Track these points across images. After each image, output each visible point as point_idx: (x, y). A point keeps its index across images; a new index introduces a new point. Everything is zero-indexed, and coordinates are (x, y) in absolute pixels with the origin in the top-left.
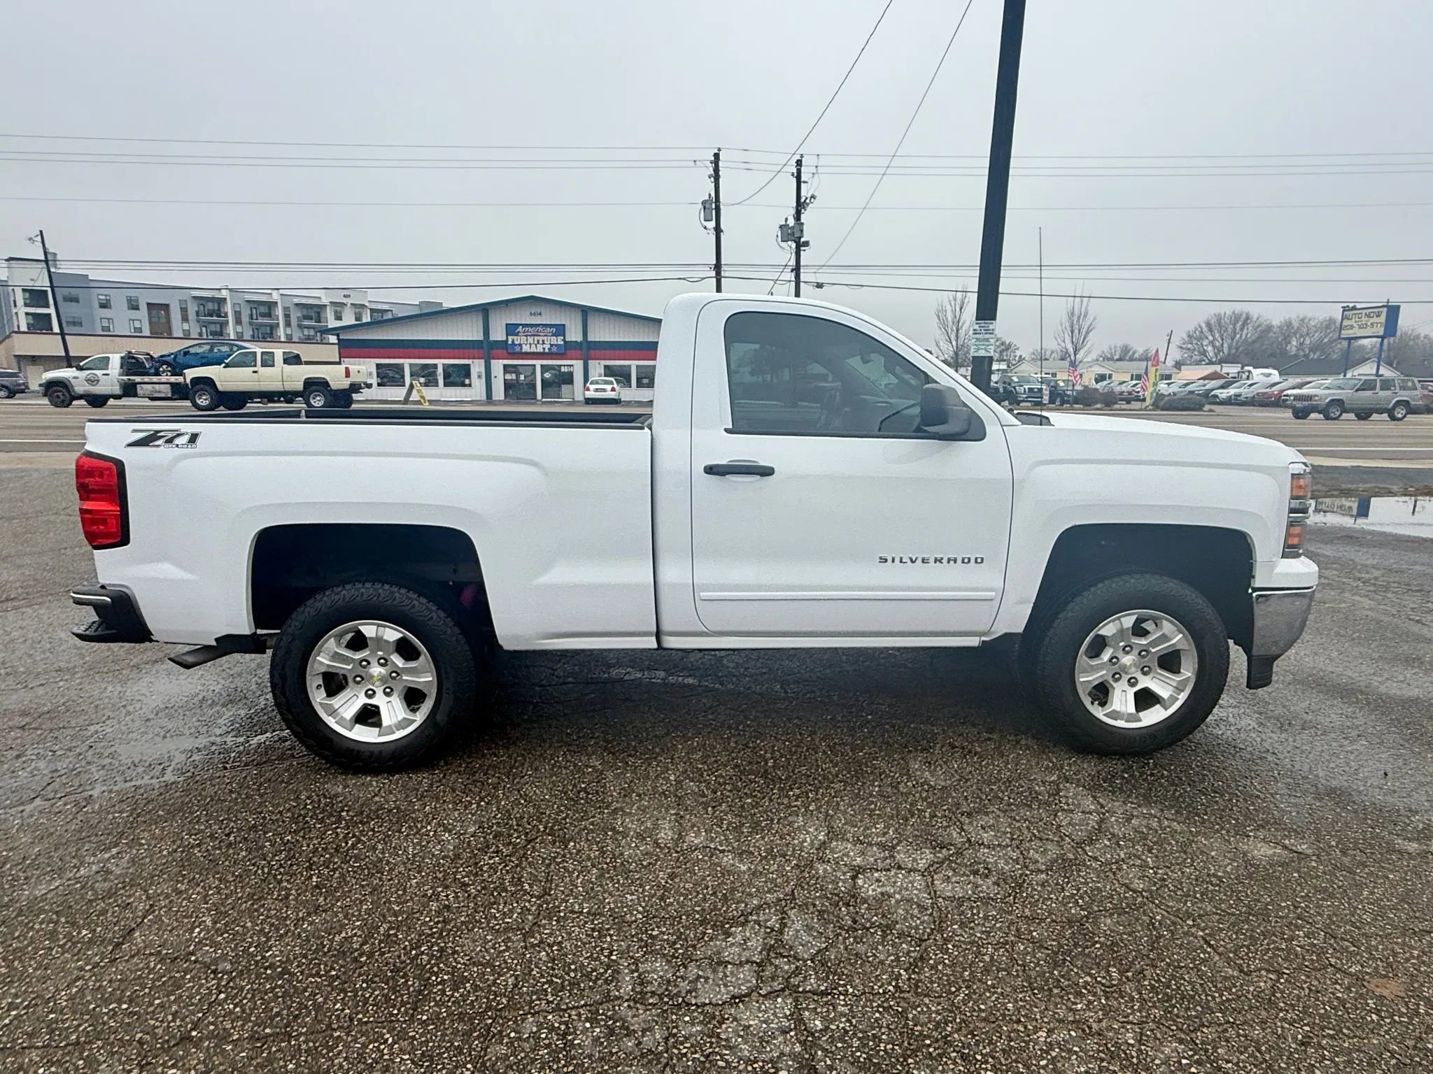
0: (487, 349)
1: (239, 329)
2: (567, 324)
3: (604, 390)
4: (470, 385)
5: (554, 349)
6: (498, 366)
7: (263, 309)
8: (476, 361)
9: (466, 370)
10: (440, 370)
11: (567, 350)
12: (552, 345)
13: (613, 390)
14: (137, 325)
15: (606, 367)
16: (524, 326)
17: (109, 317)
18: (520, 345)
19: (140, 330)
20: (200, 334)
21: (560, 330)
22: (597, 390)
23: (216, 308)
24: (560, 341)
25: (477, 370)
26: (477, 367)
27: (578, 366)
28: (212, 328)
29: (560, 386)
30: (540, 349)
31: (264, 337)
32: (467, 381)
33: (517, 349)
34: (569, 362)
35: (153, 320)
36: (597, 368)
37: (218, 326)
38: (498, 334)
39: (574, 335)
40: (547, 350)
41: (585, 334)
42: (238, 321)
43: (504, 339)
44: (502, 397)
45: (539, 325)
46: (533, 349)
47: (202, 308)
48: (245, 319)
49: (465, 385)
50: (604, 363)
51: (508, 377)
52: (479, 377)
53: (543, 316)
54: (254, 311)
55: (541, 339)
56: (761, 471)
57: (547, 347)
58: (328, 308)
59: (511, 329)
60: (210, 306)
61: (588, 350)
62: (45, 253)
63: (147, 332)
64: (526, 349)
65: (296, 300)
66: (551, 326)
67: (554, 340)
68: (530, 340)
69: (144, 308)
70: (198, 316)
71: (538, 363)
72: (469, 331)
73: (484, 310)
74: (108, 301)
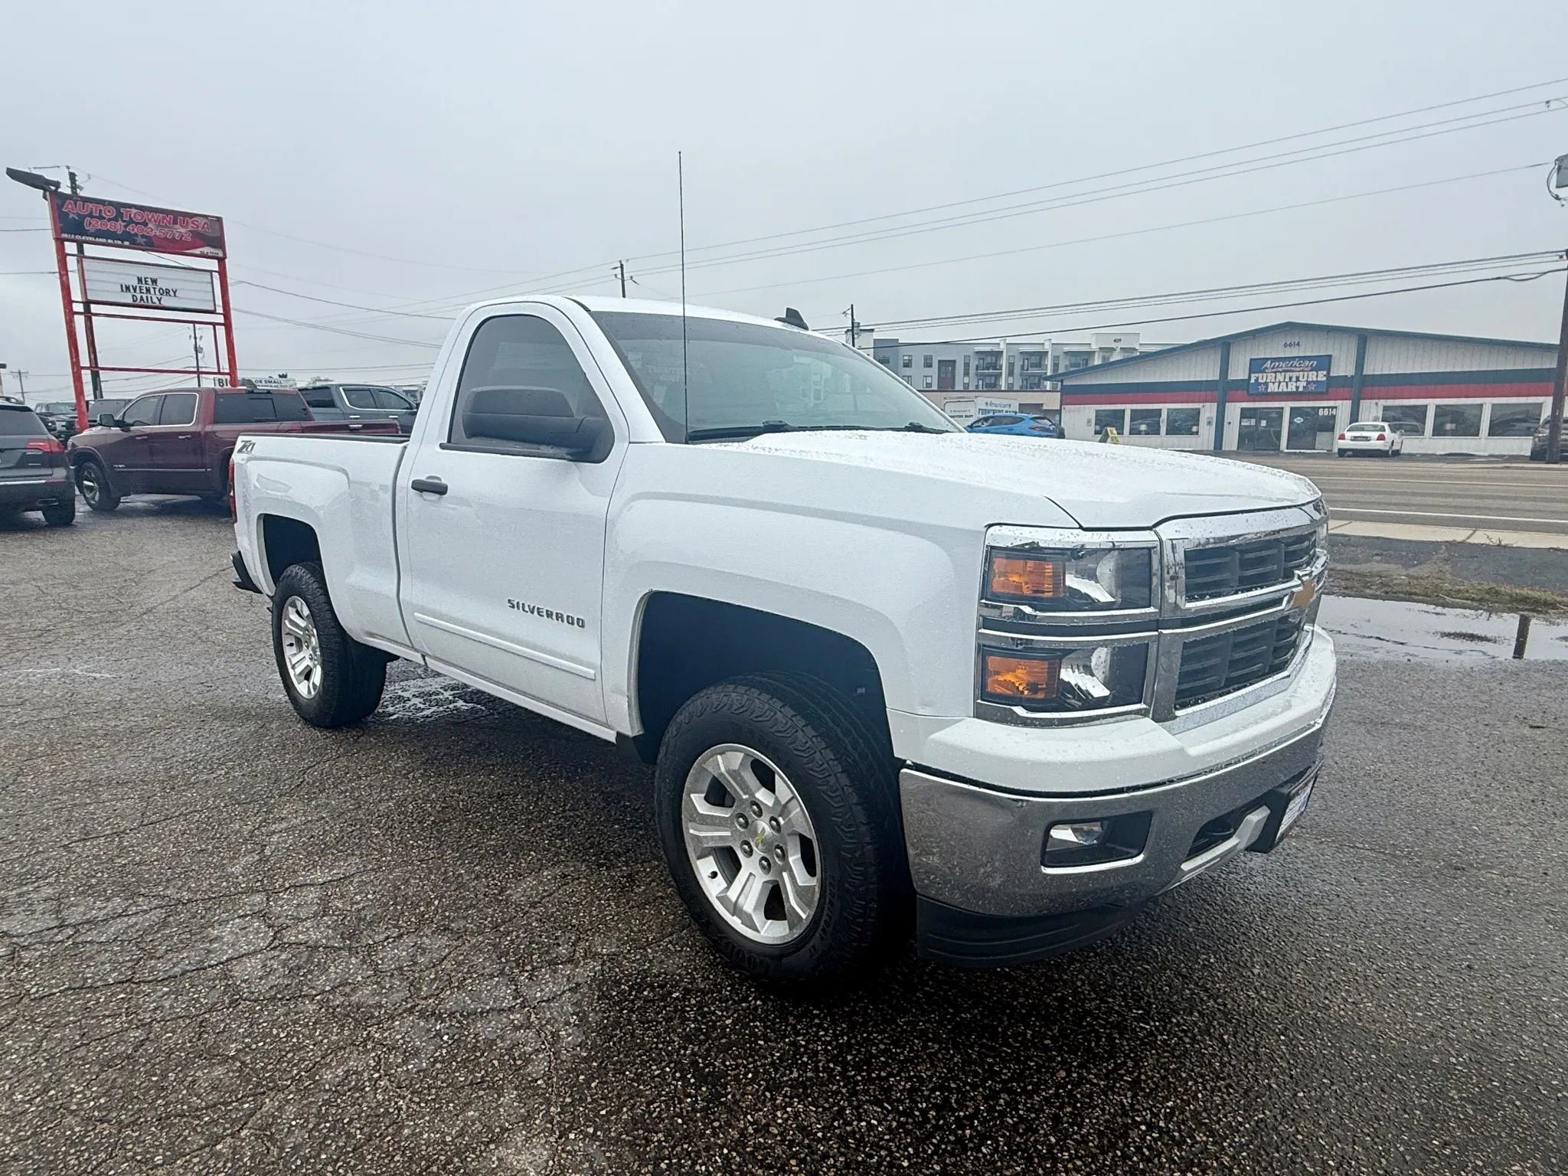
0: (1222, 391)
1: (1011, 380)
2: (1335, 354)
3: (1367, 439)
4: (1197, 433)
5: (1312, 388)
6: (1234, 410)
7: (1034, 360)
8: (1208, 404)
9: (1195, 416)
10: (1164, 415)
11: (1333, 388)
12: (1308, 383)
13: (1381, 438)
14: (929, 381)
15: (1386, 408)
16: (1274, 360)
17: (908, 374)
18: (1266, 384)
19: (929, 385)
20: (977, 386)
21: (1324, 363)
22: (1355, 439)
23: (994, 361)
24: (1321, 376)
25: (1208, 415)
26: (1209, 411)
27: (1343, 408)
28: (988, 381)
29: (1315, 435)
30: (1292, 388)
31: (1031, 388)
32: (1194, 429)
33: (1262, 389)
34: (1331, 403)
35: (942, 375)
36: (1372, 410)
37: (993, 378)
38: (1239, 371)
39: (1343, 367)
40: (1301, 389)
41: (1360, 364)
42: (1011, 373)
43: (1246, 377)
44: (1235, 448)
45: (1294, 358)
46: (1283, 388)
47: (981, 361)
48: (1017, 370)
49: (1192, 434)
50: (1383, 403)
51: (1245, 423)
52: (1209, 423)
53: (1302, 348)
54: (1026, 361)
55: (1294, 375)
56: (439, 490)
57: (1302, 385)
58: (1096, 355)
59: (1256, 366)
60: (988, 359)
61: (1360, 388)
62: (853, 323)
63: (935, 387)
64: (1273, 388)
65: (1066, 349)
66: (1309, 358)
67: (1312, 376)
68: (1280, 377)
69: (935, 364)
70: (977, 369)
71: (1287, 406)
72: (1205, 370)
73: (1225, 345)
74: (910, 361)
